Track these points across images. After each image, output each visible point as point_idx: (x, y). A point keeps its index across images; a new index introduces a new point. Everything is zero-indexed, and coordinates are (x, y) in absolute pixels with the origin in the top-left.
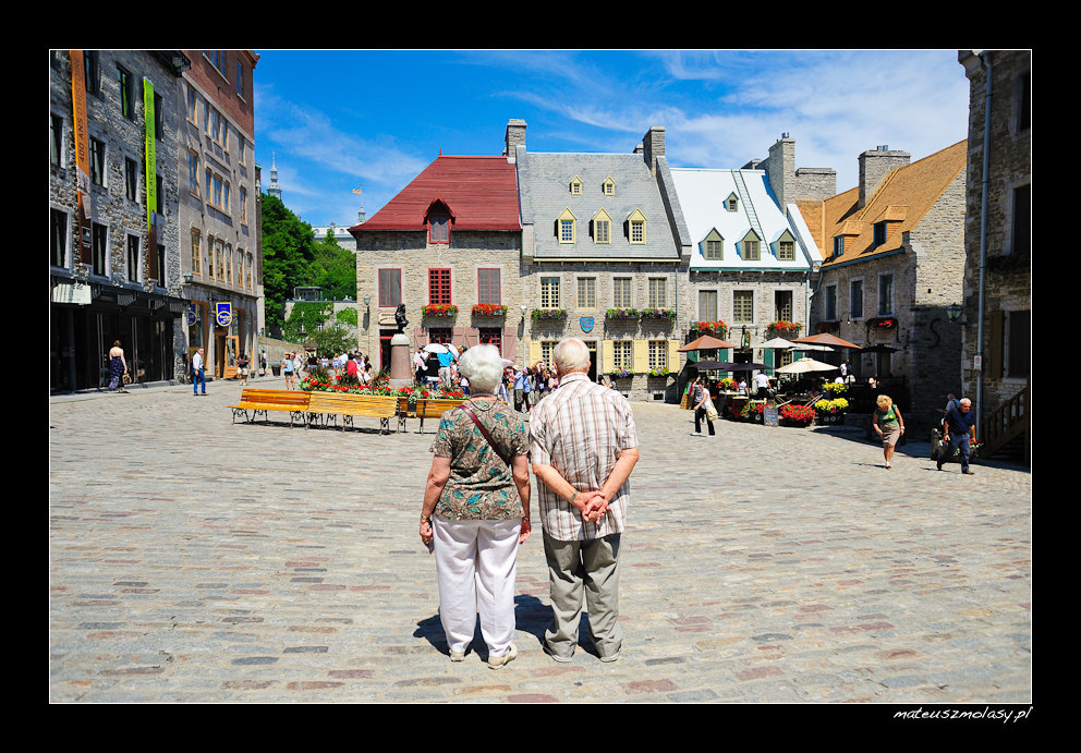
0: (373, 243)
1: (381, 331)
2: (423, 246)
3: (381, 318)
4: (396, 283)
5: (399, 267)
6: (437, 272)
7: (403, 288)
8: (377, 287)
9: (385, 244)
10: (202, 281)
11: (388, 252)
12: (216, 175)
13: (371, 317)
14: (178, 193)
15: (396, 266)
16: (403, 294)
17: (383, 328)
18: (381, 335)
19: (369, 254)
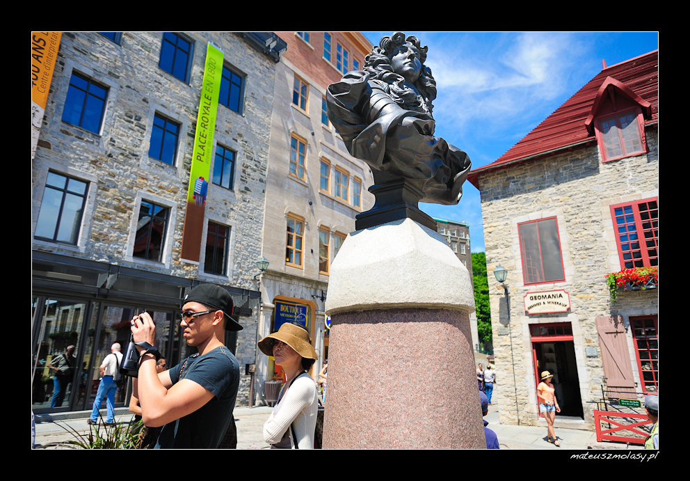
0: (505, 187)
1: (531, 326)
2: (594, 170)
3: (529, 303)
4: (550, 242)
5: (552, 214)
6: (628, 208)
7: (564, 247)
8: (519, 252)
9: (523, 184)
10: (304, 275)
11: (531, 195)
12: (338, 168)
13: (512, 303)
14: (266, 173)
15: (547, 214)
16: (565, 258)
17: (535, 321)
18: (533, 333)
19: (500, 204)
